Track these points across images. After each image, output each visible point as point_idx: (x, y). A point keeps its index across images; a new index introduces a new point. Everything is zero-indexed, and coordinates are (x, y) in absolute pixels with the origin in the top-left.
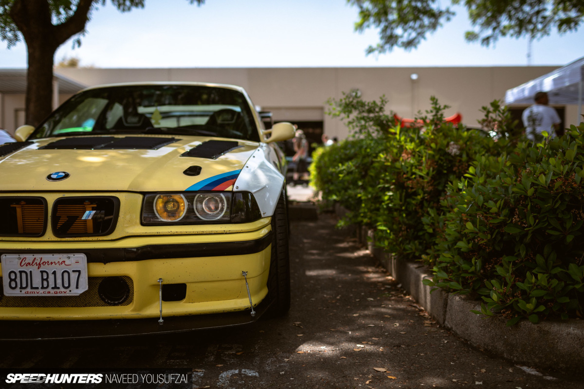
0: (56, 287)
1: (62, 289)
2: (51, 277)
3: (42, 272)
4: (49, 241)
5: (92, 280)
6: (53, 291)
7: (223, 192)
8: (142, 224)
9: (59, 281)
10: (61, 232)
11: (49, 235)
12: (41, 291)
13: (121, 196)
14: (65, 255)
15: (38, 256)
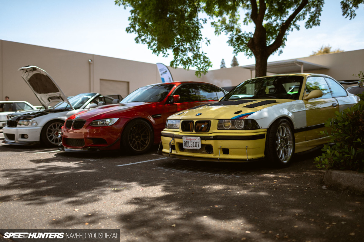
0: (194, 147)
1: (195, 147)
2: (193, 143)
3: (191, 142)
4: (194, 133)
5: (202, 145)
6: (193, 148)
7: (243, 119)
8: (218, 129)
9: (195, 145)
10: (197, 131)
11: (194, 132)
12: (191, 147)
13: (212, 120)
14: (196, 137)
15: (190, 137)
